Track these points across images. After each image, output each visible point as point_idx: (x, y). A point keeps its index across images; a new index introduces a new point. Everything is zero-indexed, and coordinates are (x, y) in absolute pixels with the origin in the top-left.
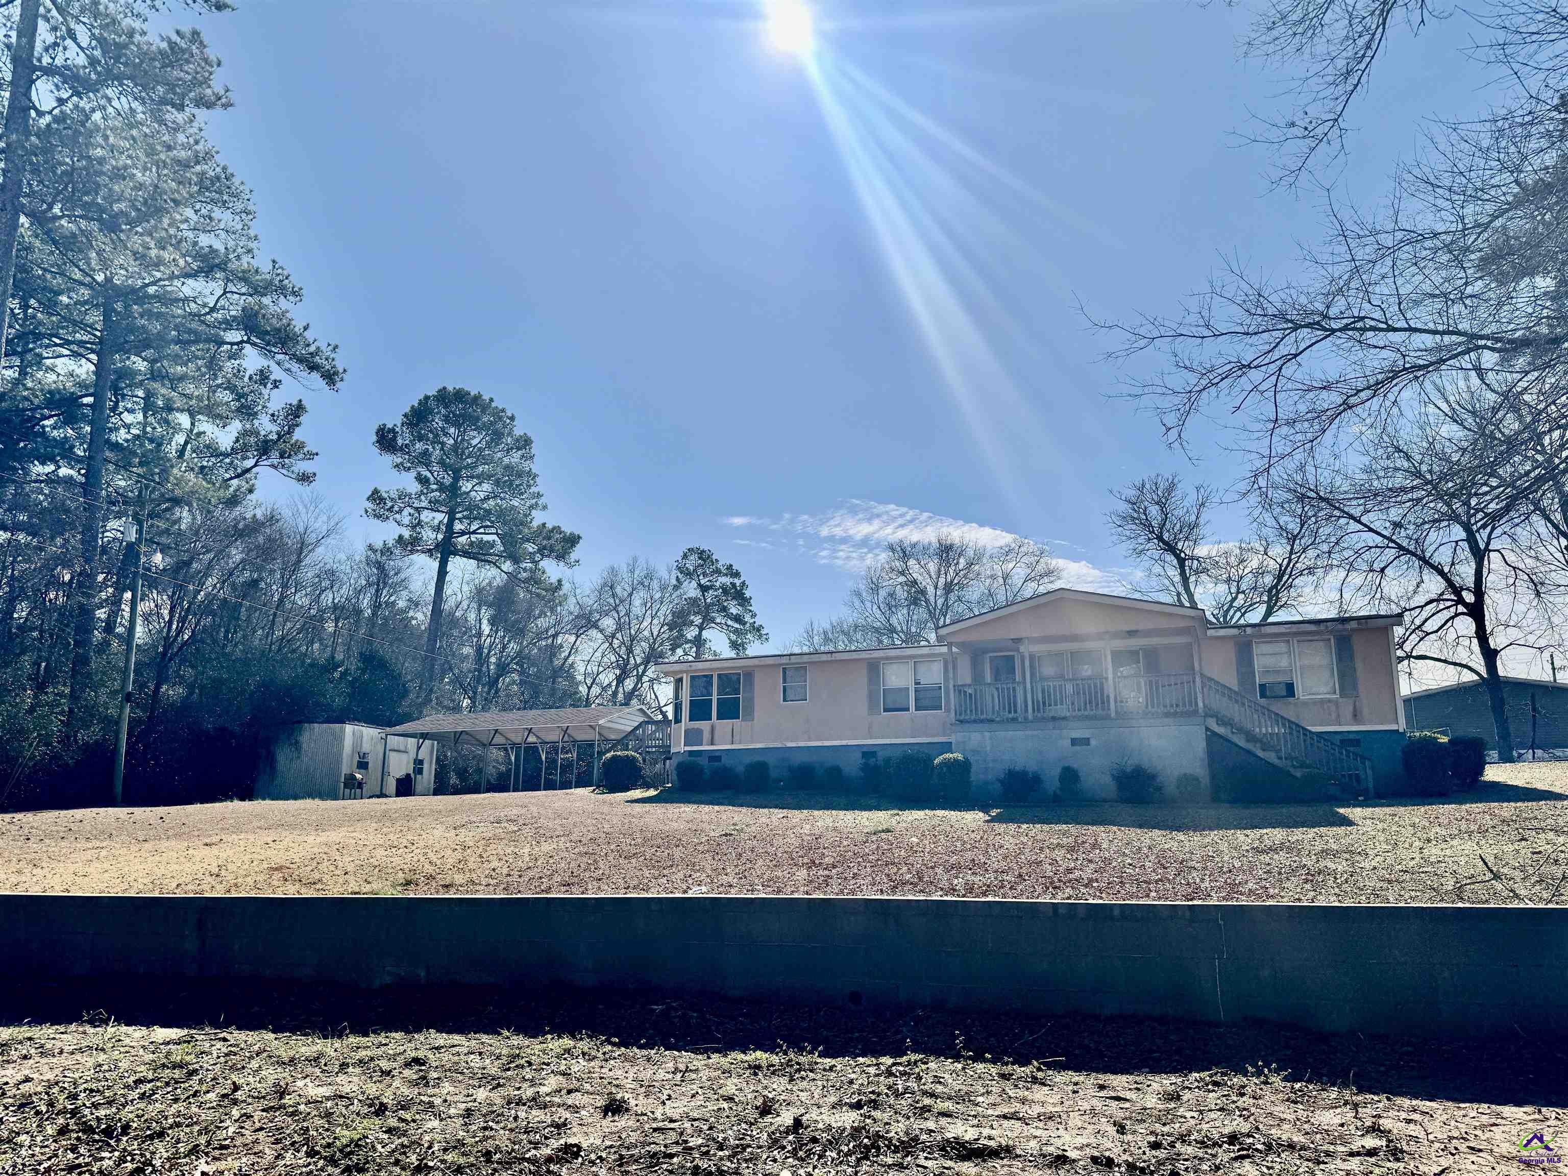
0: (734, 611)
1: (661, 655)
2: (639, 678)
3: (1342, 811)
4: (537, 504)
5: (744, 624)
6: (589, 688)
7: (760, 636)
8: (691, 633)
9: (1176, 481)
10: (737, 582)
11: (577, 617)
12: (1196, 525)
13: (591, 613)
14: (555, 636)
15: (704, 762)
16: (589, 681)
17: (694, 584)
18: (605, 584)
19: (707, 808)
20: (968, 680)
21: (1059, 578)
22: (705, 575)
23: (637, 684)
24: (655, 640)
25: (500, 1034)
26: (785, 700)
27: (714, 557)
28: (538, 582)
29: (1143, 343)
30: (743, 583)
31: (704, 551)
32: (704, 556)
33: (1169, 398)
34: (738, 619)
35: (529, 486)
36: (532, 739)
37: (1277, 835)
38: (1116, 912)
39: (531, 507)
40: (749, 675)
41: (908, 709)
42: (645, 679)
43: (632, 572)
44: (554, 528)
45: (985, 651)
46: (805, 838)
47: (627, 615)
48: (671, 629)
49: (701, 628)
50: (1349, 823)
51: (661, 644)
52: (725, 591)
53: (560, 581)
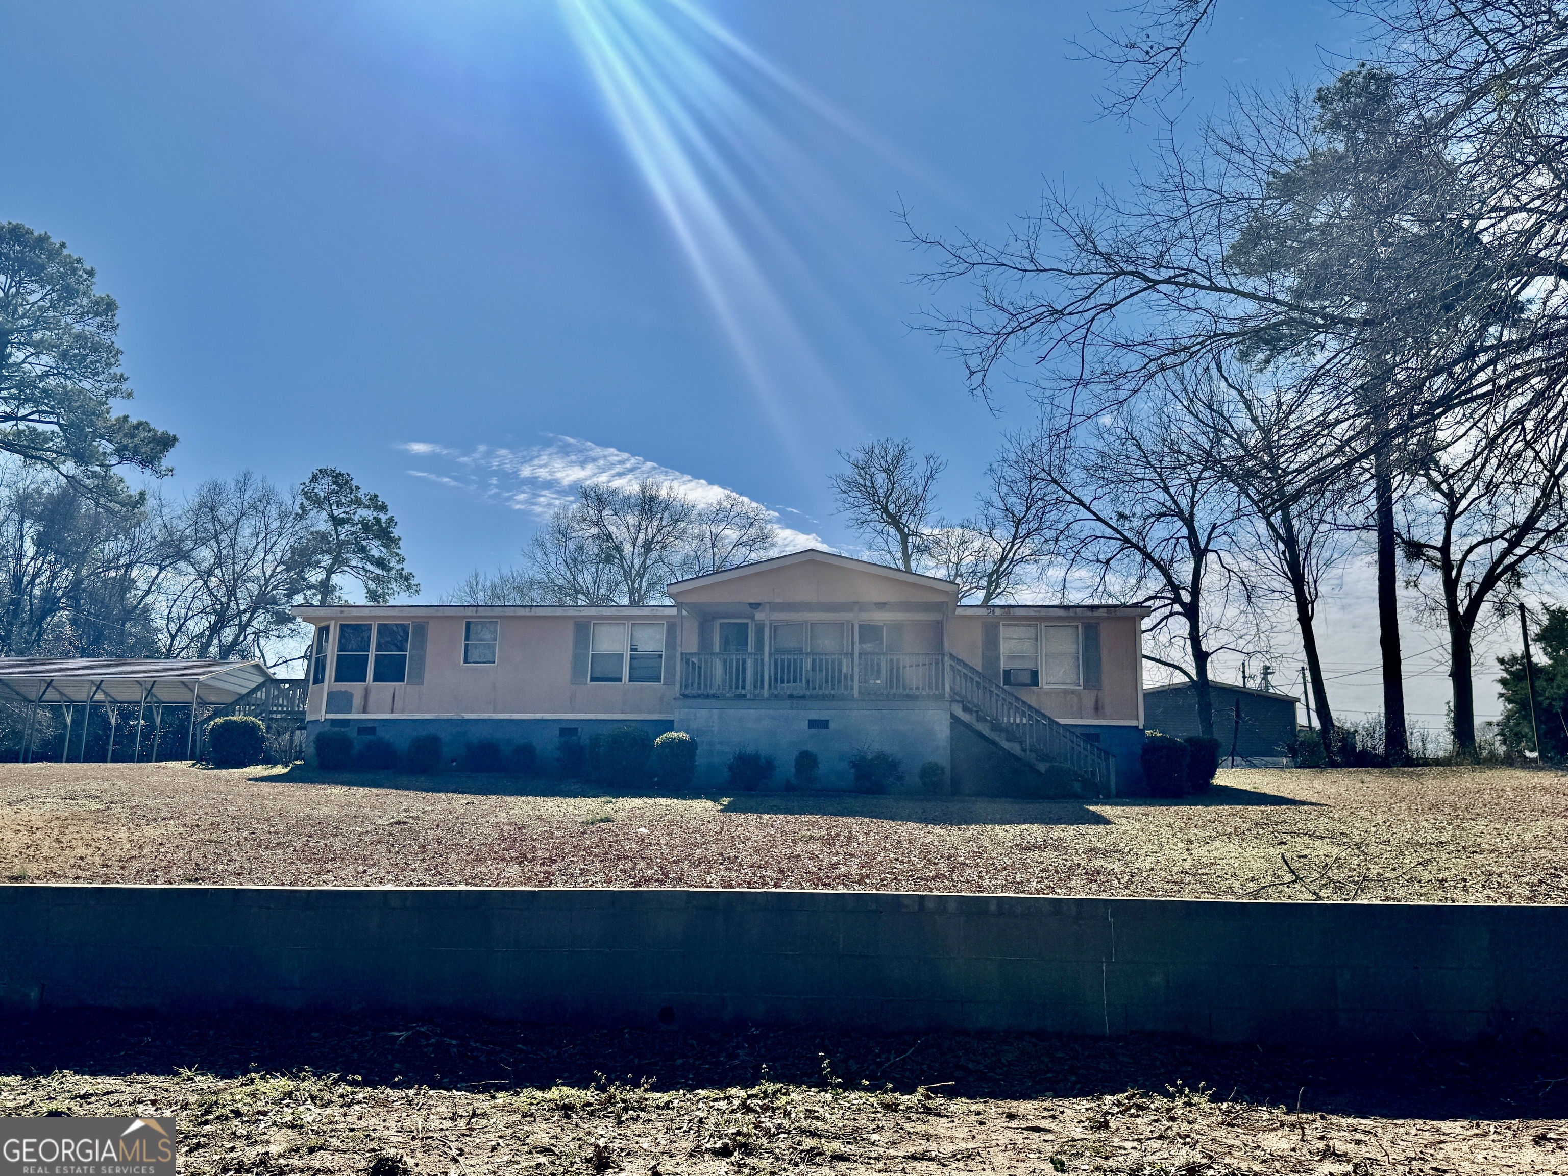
0: (375, 553)
1: (274, 601)
2: (243, 628)
3: (1092, 808)
4: (116, 389)
5: (389, 570)
6: (173, 638)
7: (409, 587)
8: (315, 576)
9: (906, 448)
10: (383, 517)
11: (161, 544)
12: (922, 499)
13: (181, 540)
14: (129, 566)
15: (352, 733)
16: (173, 628)
17: (324, 515)
18: (202, 505)
19: (361, 791)
20: (694, 649)
21: (773, 545)
22: (339, 504)
23: (238, 636)
24: (267, 581)
25: (176, 1074)
26: (466, 661)
27: (354, 483)
28: (112, 494)
29: (962, 267)
30: (391, 519)
31: (340, 474)
32: (341, 482)
33: (974, 338)
34: (380, 563)
35: (109, 365)
36: (100, 696)
37: (1036, 832)
38: (993, 907)
39: (108, 393)
40: (421, 628)
41: (620, 680)
42: (249, 630)
43: (243, 491)
44: (140, 424)
45: (716, 616)
46: (506, 828)
47: (233, 545)
48: (288, 570)
49: (330, 571)
50: (1107, 822)
51: (275, 588)
52: (366, 527)
53: (142, 494)
